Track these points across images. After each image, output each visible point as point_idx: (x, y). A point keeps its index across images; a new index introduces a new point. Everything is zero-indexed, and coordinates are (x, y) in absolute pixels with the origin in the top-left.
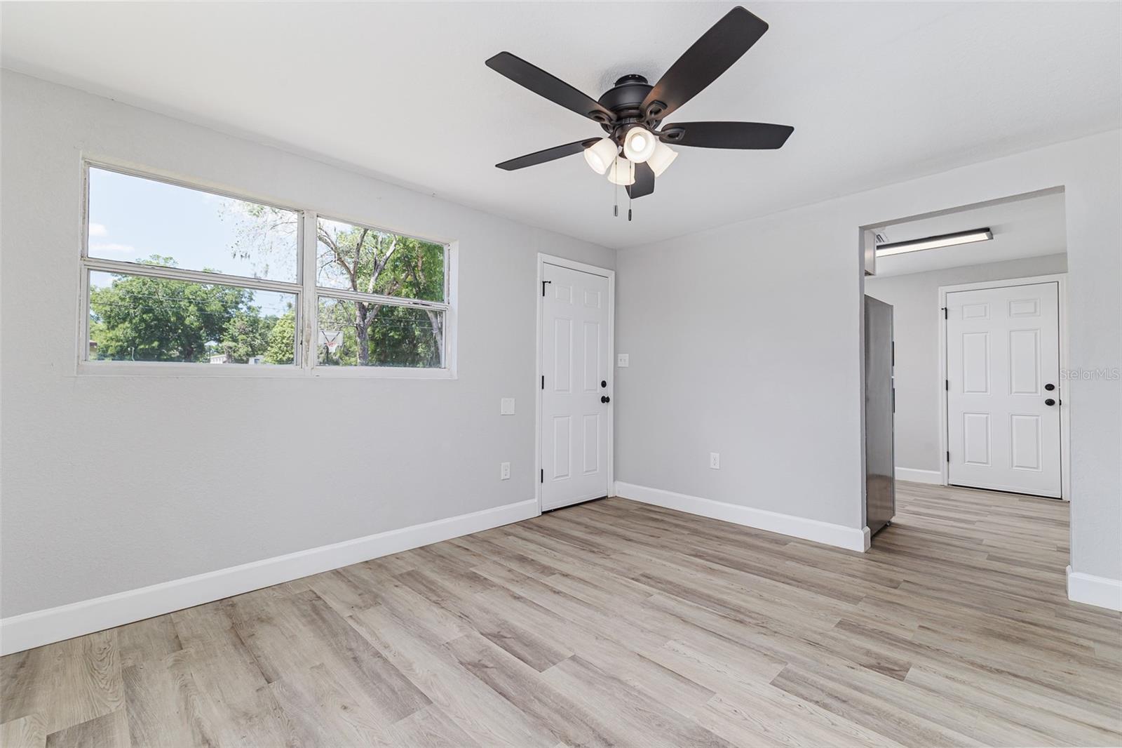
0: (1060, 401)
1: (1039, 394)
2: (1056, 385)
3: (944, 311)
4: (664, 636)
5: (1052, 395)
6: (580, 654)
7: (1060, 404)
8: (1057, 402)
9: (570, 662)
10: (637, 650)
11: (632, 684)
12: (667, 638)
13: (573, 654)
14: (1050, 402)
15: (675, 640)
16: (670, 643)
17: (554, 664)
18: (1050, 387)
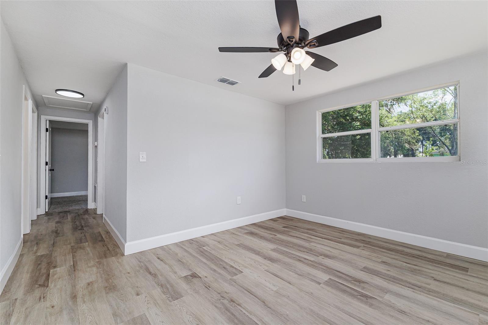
4: (277, 293)
6: (317, 285)
9: (320, 282)
10: (291, 286)
11: (293, 273)
12: (276, 292)
13: (320, 285)
15: (273, 290)
16: (275, 289)
17: (326, 281)
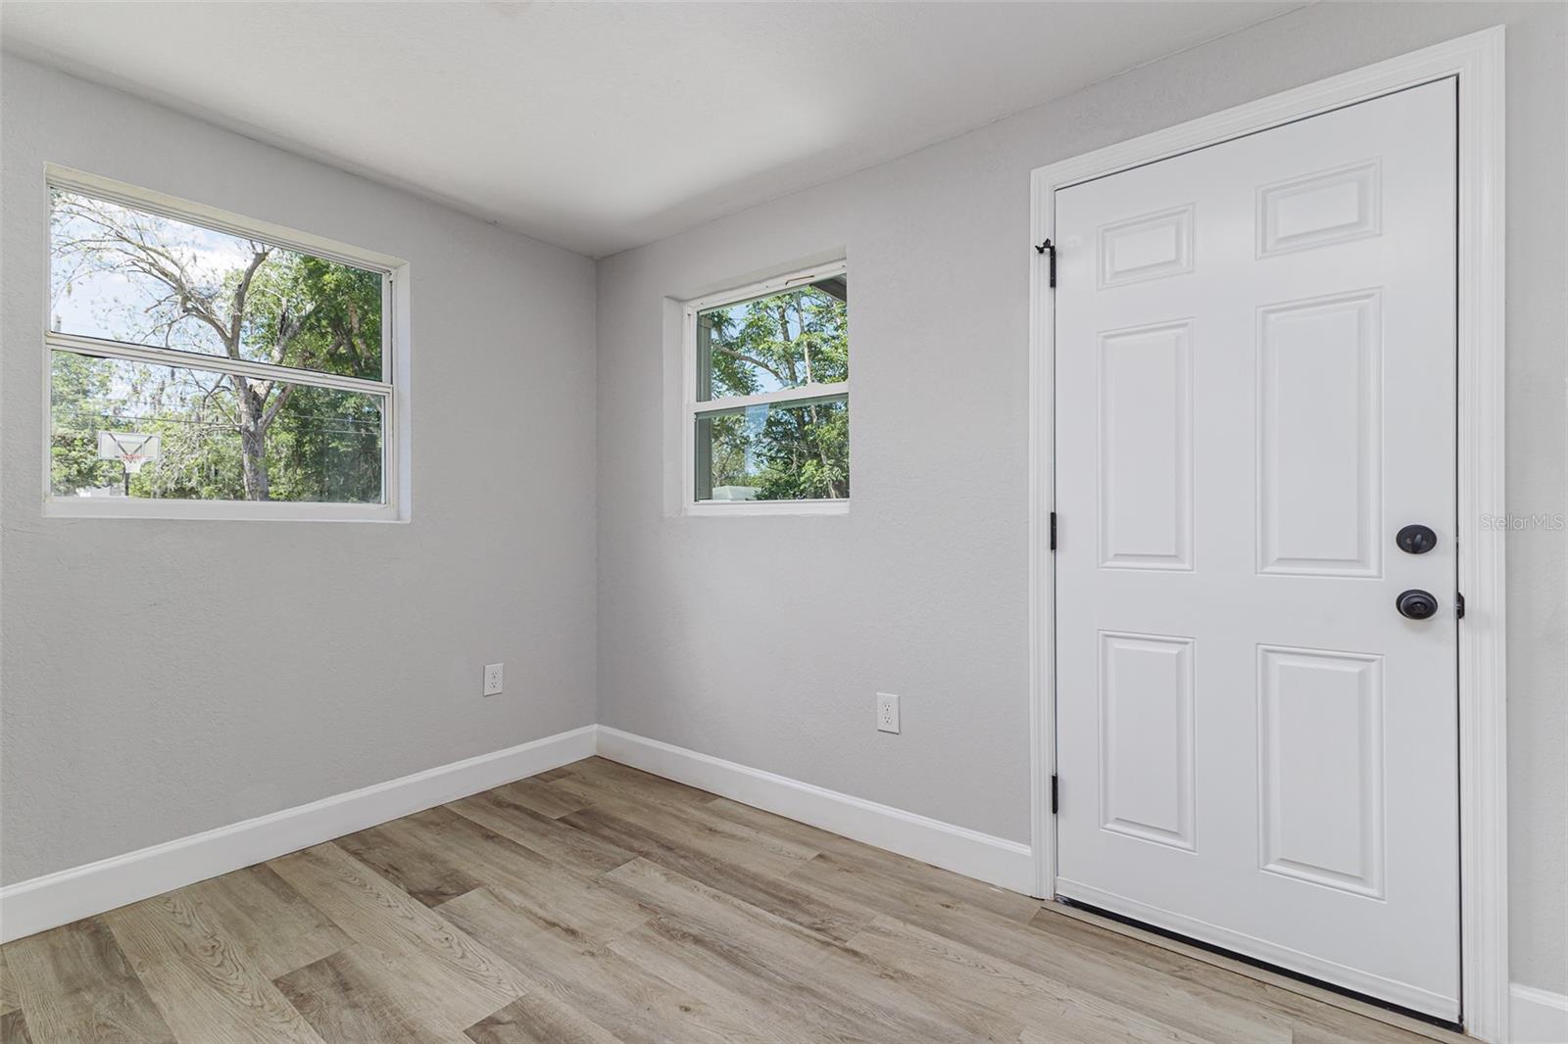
0: (1460, 599)
1: (1373, 571)
2: (1443, 529)
3: (1046, 259)
5: (1426, 573)
7: (1460, 613)
8: (1446, 604)
14: (1417, 606)
18: (1416, 540)
